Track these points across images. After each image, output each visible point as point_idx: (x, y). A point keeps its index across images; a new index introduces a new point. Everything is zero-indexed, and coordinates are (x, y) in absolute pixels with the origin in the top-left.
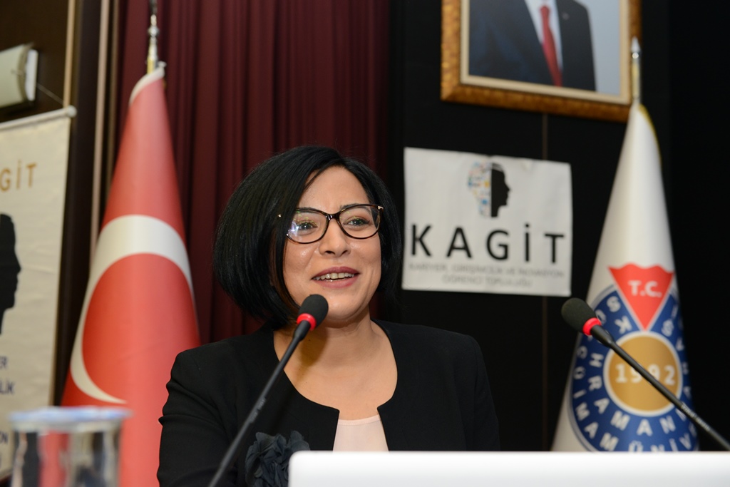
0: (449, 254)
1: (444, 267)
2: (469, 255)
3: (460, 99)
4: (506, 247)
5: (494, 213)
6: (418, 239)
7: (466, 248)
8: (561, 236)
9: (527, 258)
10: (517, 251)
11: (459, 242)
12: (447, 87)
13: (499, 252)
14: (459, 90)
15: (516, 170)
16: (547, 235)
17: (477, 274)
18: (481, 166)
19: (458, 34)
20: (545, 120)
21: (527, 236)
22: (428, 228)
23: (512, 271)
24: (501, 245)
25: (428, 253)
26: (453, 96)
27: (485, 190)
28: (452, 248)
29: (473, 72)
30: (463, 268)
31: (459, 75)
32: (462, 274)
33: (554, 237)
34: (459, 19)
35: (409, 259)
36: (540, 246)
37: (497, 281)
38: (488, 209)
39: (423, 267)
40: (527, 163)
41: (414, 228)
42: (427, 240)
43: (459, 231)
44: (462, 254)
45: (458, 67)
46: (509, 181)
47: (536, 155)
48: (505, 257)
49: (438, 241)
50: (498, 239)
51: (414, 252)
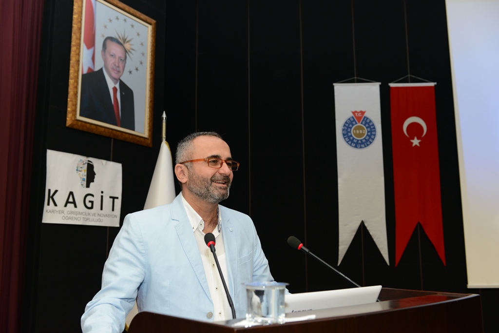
0: (66, 206)
1: (63, 212)
2: (76, 206)
3: (75, 127)
4: (92, 202)
5: (88, 186)
6: (51, 197)
7: (74, 202)
8: (117, 198)
9: (102, 209)
10: (97, 205)
11: (71, 200)
12: (69, 122)
13: (89, 205)
14: (75, 122)
15: (99, 164)
16: (111, 197)
17: (78, 216)
18: (83, 162)
19: (76, 94)
20: (112, 140)
21: (102, 197)
22: (56, 191)
23: (94, 214)
24: (90, 201)
25: (56, 205)
26: (72, 125)
27: (84, 174)
28: (68, 202)
29: (81, 115)
30: (72, 213)
31: (75, 115)
32: (72, 215)
33: (114, 198)
34: (76, 87)
35: (46, 207)
36: (107, 202)
37: (88, 219)
38: (85, 184)
39: (53, 211)
40: (104, 162)
41: (49, 190)
42: (54, 197)
43: (71, 193)
44: (72, 205)
45: (75, 111)
46: (95, 170)
47: (108, 159)
48: (92, 208)
49: (60, 198)
50: (89, 198)
51: (48, 204)
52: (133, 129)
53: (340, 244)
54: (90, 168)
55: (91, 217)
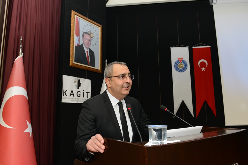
0: (70, 96)
1: (69, 98)
2: (74, 96)
3: (73, 66)
4: (80, 94)
5: (78, 88)
6: (65, 93)
7: (73, 95)
8: (89, 93)
9: (83, 97)
10: (82, 95)
11: (72, 94)
12: (70, 64)
13: (79, 95)
14: (73, 64)
15: (82, 80)
16: (87, 92)
17: (75, 100)
18: (76, 79)
19: (73, 54)
20: (87, 71)
21: (83, 92)
22: (66, 90)
23: (81, 99)
24: (79, 94)
25: (66, 96)
26: (72, 65)
27: (77, 84)
28: (71, 94)
29: (75, 62)
30: (73, 98)
31: (73, 62)
32: (72, 100)
33: (88, 93)
34: (73, 51)
35: (63, 96)
36: (86, 94)
37: (78, 101)
38: (77, 87)
39: (65, 98)
40: (84, 79)
41: (64, 90)
42: (66, 93)
43: (72, 91)
44: (73, 96)
45: (73, 60)
46: (81, 82)
47: (85, 78)
48: (80, 96)
49: (68, 93)
51: (64, 95)
52: (95, 67)
53: (174, 109)
54: (79, 81)
55: (80, 100)
